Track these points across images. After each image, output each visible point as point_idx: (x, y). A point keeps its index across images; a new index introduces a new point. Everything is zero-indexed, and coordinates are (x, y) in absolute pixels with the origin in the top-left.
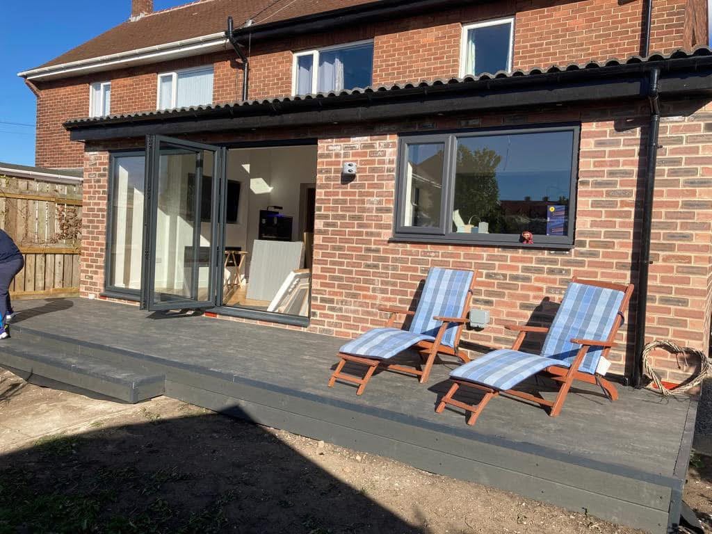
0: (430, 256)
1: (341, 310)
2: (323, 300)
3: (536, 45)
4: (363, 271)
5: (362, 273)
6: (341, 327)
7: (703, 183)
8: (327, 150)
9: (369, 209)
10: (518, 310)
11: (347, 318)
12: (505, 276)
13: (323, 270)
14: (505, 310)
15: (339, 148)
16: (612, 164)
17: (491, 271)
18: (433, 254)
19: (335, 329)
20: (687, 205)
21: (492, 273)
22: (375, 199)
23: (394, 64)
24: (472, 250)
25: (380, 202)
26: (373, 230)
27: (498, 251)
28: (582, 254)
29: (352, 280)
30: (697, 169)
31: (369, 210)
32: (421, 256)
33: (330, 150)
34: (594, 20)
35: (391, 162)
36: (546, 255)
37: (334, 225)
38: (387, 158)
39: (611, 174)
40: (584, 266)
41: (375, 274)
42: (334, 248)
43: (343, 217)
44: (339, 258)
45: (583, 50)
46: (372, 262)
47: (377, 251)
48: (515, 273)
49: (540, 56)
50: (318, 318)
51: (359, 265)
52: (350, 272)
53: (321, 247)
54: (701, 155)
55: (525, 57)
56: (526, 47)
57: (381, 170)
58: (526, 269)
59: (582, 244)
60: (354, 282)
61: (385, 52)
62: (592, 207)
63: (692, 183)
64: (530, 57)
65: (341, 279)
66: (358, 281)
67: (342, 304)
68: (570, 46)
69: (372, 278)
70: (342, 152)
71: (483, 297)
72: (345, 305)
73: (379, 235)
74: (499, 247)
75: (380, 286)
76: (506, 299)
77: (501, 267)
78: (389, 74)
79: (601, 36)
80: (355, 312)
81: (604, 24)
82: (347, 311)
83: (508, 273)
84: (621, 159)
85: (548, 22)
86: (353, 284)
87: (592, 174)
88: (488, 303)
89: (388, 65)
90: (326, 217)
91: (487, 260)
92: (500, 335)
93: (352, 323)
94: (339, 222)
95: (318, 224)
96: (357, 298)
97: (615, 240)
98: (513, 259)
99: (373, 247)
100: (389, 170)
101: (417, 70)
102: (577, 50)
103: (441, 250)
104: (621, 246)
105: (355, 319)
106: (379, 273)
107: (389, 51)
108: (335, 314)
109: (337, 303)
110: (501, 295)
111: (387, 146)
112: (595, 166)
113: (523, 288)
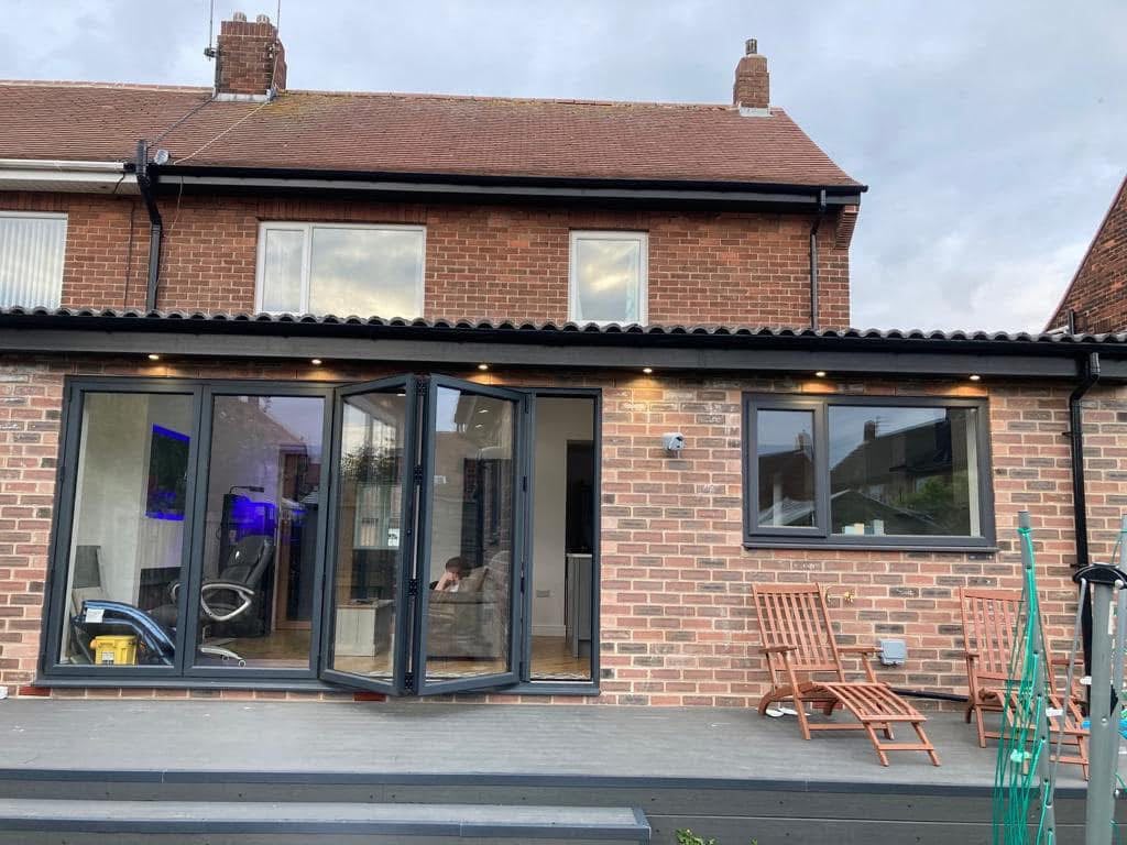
0: (808, 569)
1: (660, 662)
2: (624, 648)
3: (679, 276)
4: (697, 596)
5: (697, 599)
6: (662, 690)
7: (1122, 476)
8: (620, 409)
9: (701, 499)
10: (938, 636)
11: (673, 674)
12: (915, 592)
13: (621, 598)
14: (920, 637)
15: (642, 406)
16: (1030, 451)
17: (898, 586)
18: (811, 566)
19: (650, 694)
20: (1112, 500)
21: (900, 589)
22: (711, 485)
23: (463, 271)
24: (869, 558)
25: (719, 490)
26: (712, 532)
27: (905, 559)
28: (1007, 559)
29: (680, 611)
30: (1116, 461)
31: (701, 501)
32: (794, 569)
33: (626, 409)
34: (750, 257)
35: (734, 432)
36: (965, 561)
37: (638, 525)
38: (727, 427)
39: (1031, 462)
40: (1011, 573)
41: (718, 600)
42: (640, 561)
43: (656, 512)
44: (651, 577)
45: (738, 291)
46: (711, 581)
47: (721, 563)
48: (929, 586)
49: (684, 290)
50: (616, 679)
51: (690, 587)
52: (675, 599)
53: (614, 560)
54: (1118, 446)
55: (665, 290)
56: (666, 276)
57: (720, 443)
58: (942, 581)
59: (1006, 546)
60: (683, 615)
61: (445, 249)
62: (1013, 501)
63: (1113, 476)
64: (672, 290)
65: (657, 610)
66: (690, 612)
67: (662, 652)
68: (723, 284)
69: (714, 606)
70: (649, 413)
71: (890, 622)
72: (668, 652)
73: (722, 539)
74: (905, 552)
75: (729, 618)
76: (920, 622)
77: (909, 579)
78: (454, 284)
79: (759, 278)
80: (687, 662)
81: (762, 264)
82: (670, 662)
83: (920, 586)
84: (1039, 446)
85: (692, 249)
86: (681, 618)
87: (1010, 461)
88: (896, 629)
89: (452, 270)
90: (625, 512)
91: (891, 570)
92: (916, 673)
93: (682, 680)
94: (648, 520)
95: (608, 523)
96: (689, 640)
97: (1044, 541)
98: (924, 569)
99: (713, 557)
100: (732, 444)
101: (504, 285)
102: (731, 291)
103: (825, 559)
104: (1051, 548)
105: (688, 674)
106: (726, 597)
107: (455, 249)
108: (648, 669)
109: (653, 652)
110: (913, 617)
111: (726, 409)
112: (1011, 453)
113: (941, 605)
